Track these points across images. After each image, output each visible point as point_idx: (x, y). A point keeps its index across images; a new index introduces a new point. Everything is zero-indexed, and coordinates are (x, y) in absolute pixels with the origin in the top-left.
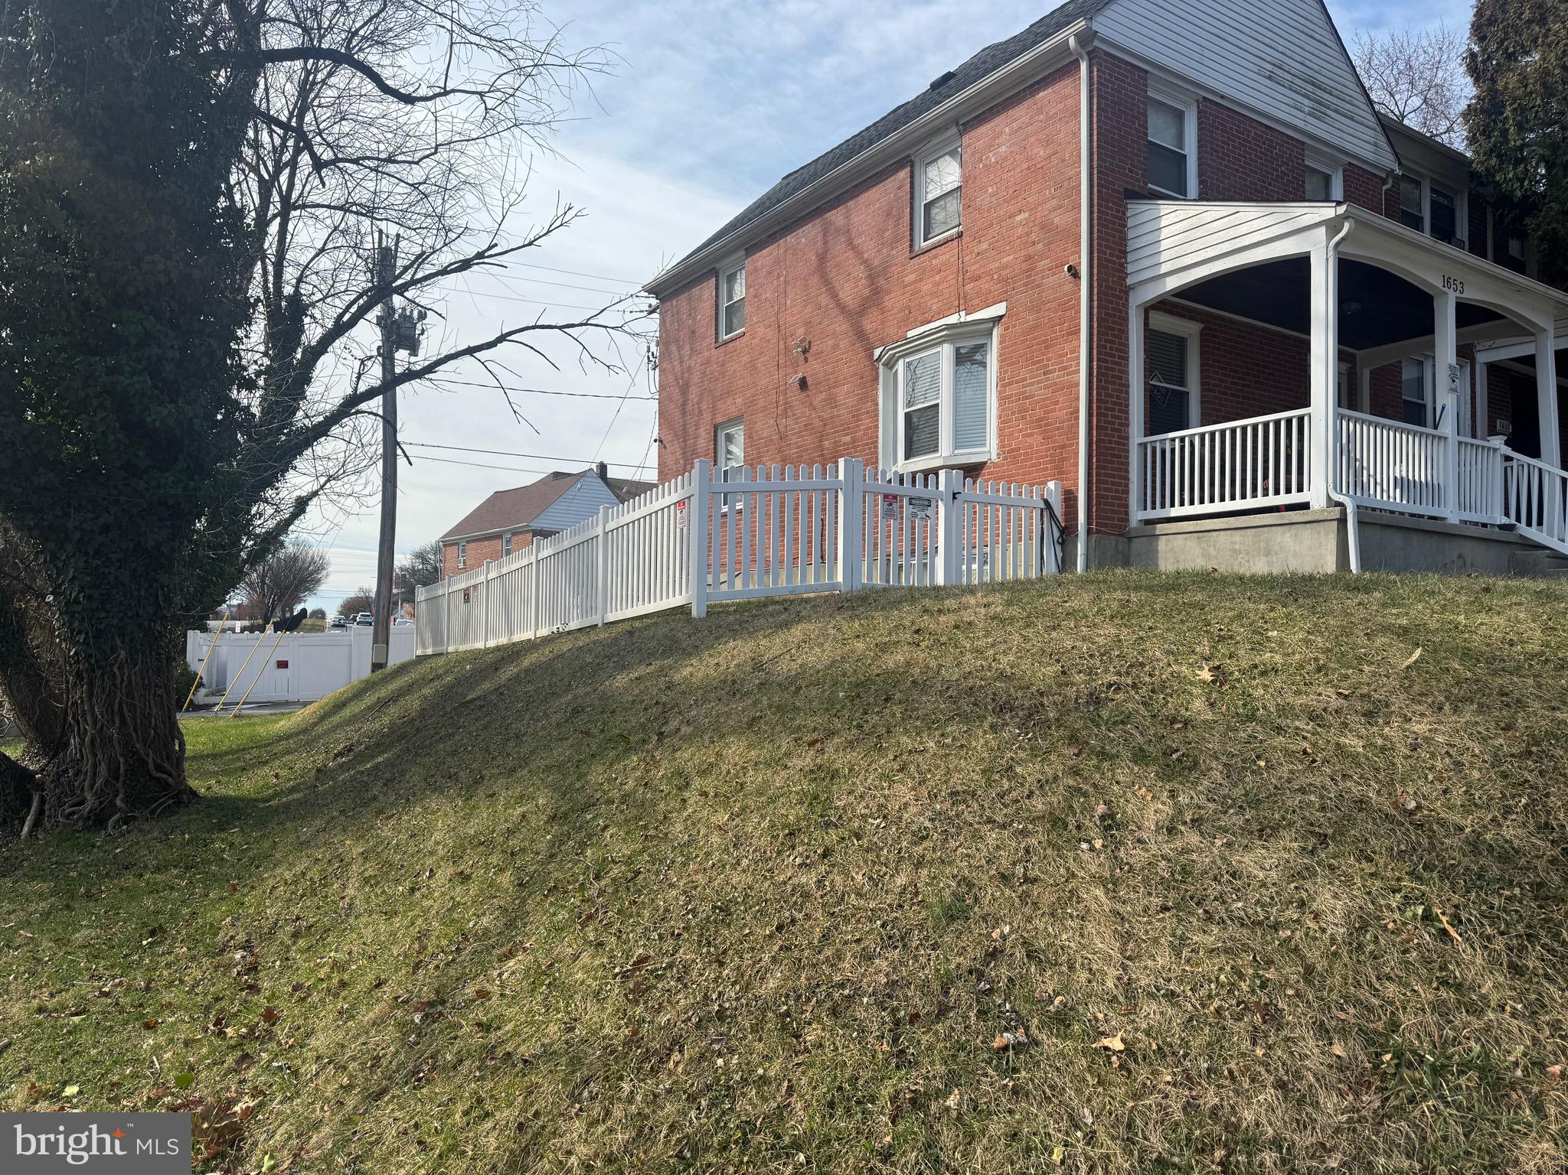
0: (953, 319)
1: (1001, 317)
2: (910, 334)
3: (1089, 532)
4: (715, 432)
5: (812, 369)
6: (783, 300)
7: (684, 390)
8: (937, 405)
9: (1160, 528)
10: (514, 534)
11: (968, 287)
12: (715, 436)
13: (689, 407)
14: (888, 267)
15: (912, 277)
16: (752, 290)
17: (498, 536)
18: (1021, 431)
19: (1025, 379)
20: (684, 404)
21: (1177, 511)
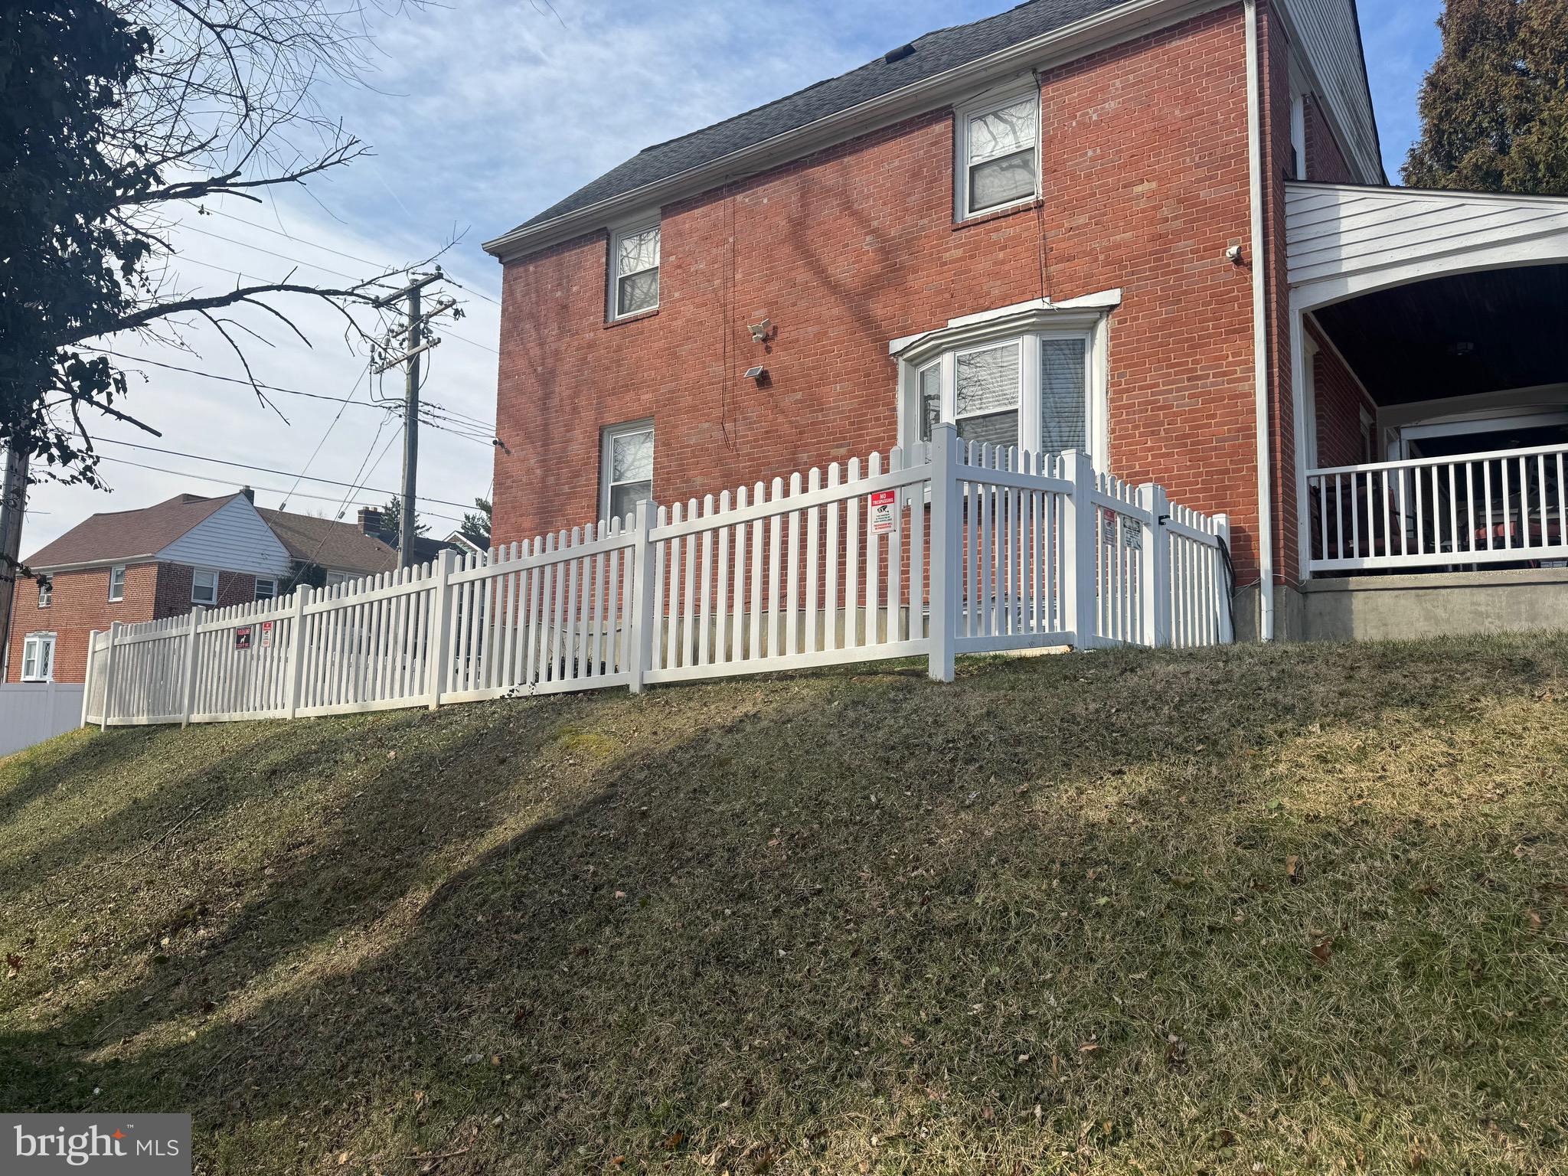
0: (1037, 304)
1: (1112, 307)
2: (953, 323)
3: (1276, 581)
4: (601, 435)
5: (777, 362)
6: (730, 274)
7: (547, 380)
8: (1016, 411)
9: (1354, 582)
10: (128, 567)
11: (1052, 269)
12: (601, 441)
13: (555, 402)
14: (915, 238)
15: (958, 253)
16: (673, 258)
17: (106, 569)
18: (1150, 449)
19: (1156, 385)
20: (547, 396)
21: (1372, 562)
